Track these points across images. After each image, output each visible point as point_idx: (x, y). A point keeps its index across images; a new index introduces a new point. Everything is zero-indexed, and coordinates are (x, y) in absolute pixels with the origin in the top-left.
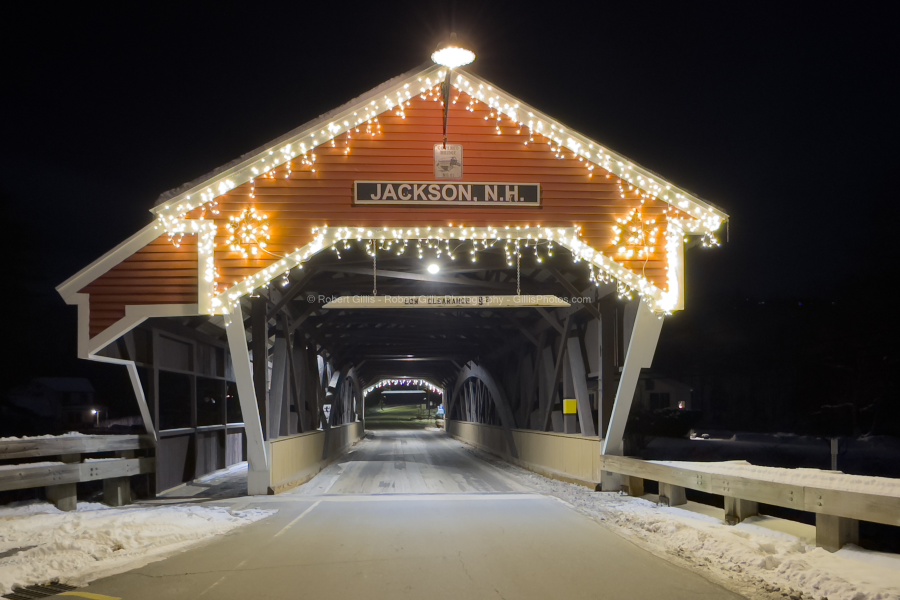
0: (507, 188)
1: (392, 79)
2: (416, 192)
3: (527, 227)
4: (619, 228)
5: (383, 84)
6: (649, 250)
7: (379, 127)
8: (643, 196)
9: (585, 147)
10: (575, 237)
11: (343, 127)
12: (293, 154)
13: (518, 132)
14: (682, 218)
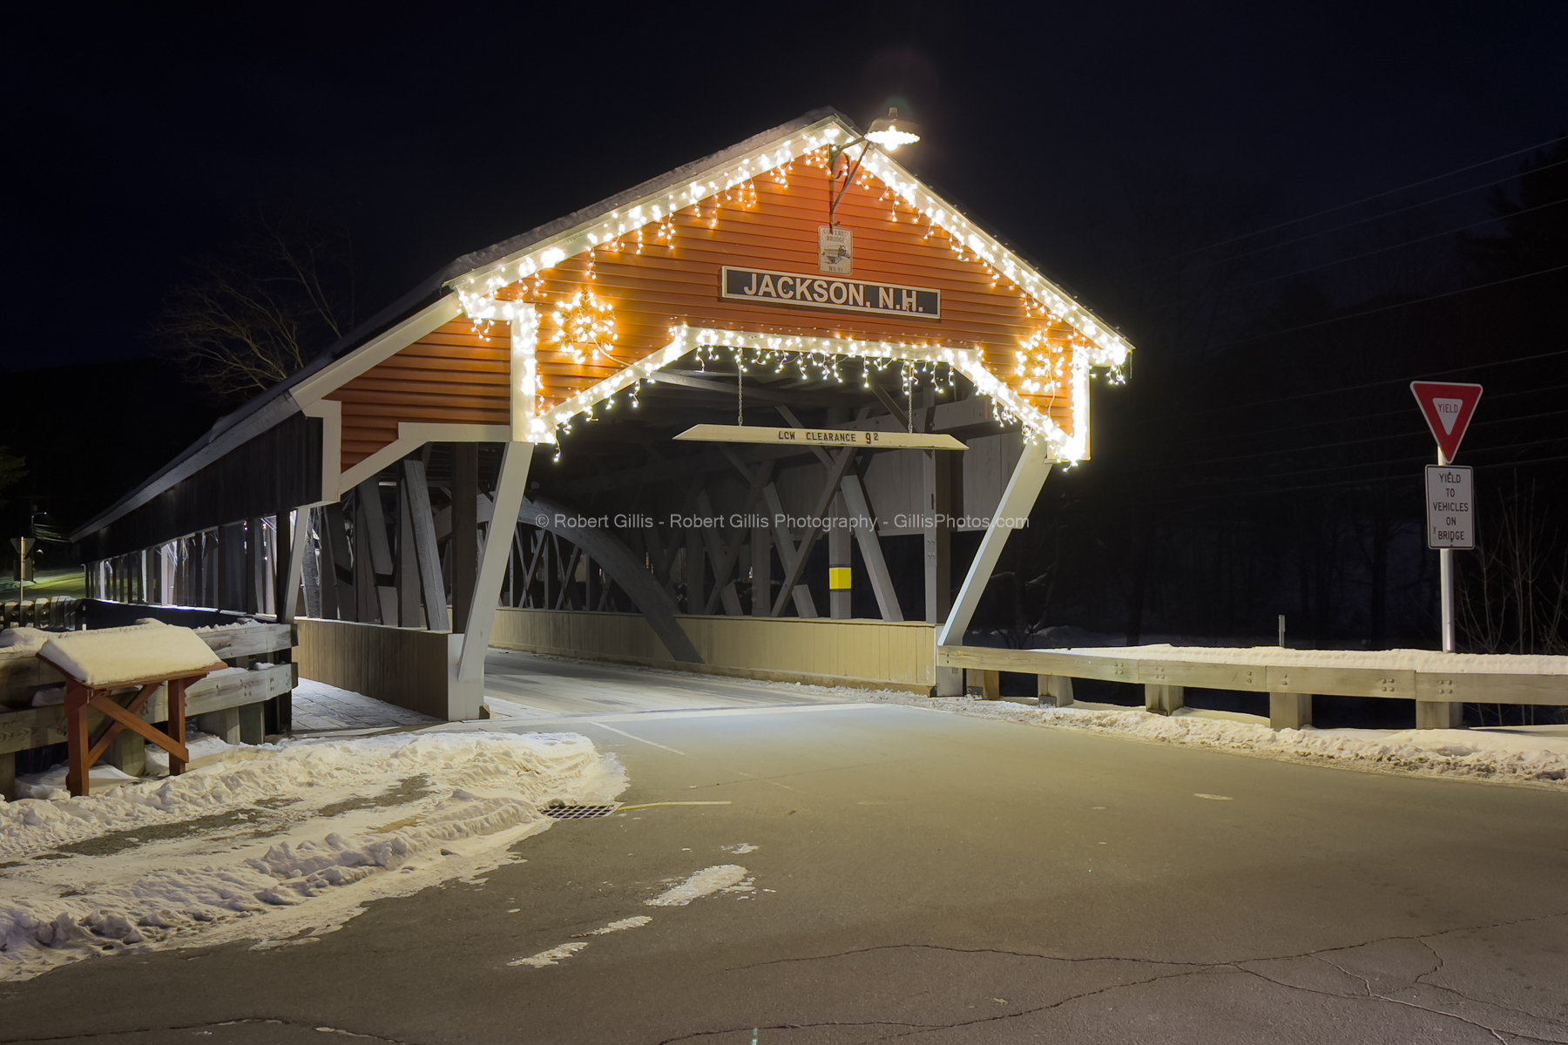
0: (904, 293)
1: (769, 131)
2: (799, 289)
3: (925, 346)
4: (1024, 354)
5: (757, 135)
6: (1056, 387)
7: (753, 194)
8: (1050, 316)
9: (988, 249)
10: (978, 364)
11: (709, 189)
12: (644, 221)
13: (915, 221)
14: (1089, 348)
